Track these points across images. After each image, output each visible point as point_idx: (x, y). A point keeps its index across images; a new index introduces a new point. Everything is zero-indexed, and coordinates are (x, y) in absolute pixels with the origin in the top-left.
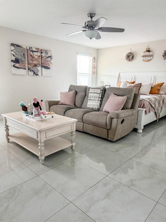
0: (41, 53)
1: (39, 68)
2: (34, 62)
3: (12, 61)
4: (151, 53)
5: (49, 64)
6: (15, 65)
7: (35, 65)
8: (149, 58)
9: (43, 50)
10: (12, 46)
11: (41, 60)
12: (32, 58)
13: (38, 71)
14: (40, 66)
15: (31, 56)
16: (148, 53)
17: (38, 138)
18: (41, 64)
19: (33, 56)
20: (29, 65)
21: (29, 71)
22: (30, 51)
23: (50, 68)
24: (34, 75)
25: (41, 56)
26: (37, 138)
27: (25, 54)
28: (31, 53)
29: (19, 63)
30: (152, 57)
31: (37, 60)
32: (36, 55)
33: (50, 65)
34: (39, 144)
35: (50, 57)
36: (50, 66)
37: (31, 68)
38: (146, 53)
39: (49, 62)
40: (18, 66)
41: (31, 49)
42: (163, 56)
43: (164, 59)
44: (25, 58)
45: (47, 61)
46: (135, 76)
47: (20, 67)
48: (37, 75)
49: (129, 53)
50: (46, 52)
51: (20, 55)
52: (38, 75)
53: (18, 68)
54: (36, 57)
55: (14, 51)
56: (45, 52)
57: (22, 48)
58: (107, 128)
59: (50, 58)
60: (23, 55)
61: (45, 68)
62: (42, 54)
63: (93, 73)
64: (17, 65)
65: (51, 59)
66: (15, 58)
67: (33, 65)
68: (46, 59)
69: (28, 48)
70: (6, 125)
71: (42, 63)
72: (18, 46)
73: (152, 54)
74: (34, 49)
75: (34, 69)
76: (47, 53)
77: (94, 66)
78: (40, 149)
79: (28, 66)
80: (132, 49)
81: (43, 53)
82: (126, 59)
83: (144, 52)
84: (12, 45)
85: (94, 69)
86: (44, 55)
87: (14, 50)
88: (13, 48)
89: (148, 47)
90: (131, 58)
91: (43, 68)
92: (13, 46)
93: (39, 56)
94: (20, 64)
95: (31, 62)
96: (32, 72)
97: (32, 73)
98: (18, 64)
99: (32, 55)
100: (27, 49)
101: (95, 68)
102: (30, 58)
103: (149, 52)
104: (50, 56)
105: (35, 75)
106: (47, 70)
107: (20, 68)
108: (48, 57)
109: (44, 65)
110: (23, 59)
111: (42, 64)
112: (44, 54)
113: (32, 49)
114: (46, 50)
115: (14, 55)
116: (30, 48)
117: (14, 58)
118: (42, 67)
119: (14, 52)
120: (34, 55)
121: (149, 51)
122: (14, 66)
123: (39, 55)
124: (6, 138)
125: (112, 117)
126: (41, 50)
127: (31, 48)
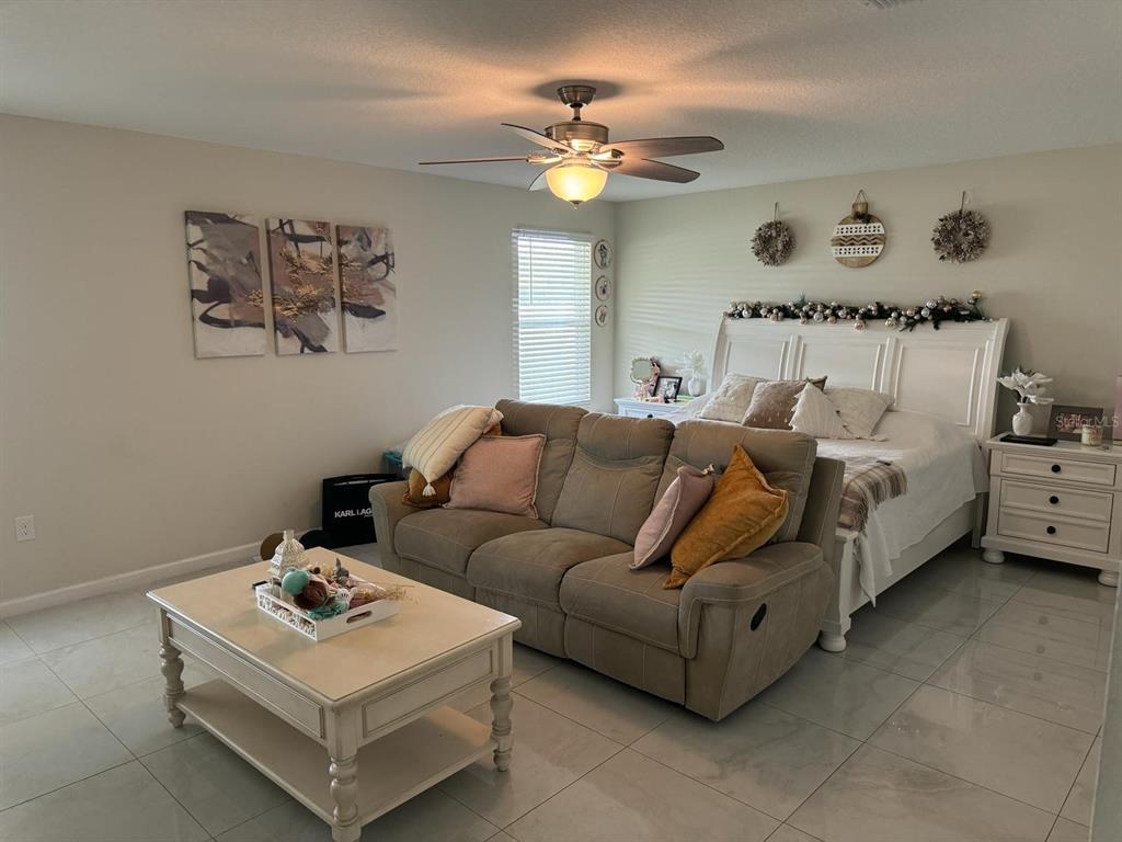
0: (340, 243)
1: (331, 318)
2: (302, 291)
3: (195, 294)
4: (875, 228)
5: (377, 293)
6: (210, 314)
7: (311, 306)
8: (870, 252)
9: (347, 228)
10: (190, 225)
11: (341, 276)
12: (295, 272)
13: (326, 331)
14: (334, 306)
15: (290, 259)
16: (860, 229)
17: (328, 735)
18: (337, 296)
19: (297, 260)
20: (278, 308)
21: (279, 335)
22: (281, 238)
23: (383, 313)
24: (302, 351)
25: (340, 257)
26: (324, 736)
27: (255, 256)
28: (291, 246)
29: (228, 301)
30: (881, 247)
31: (316, 278)
32: (313, 257)
33: (385, 296)
34: (332, 768)
35: (384, 258)
36: (382, 302)
37: (289, 321)
38: (854, 226)
39: (376, 285)
40: (227, 317)
41: (287, 229)
42: (938, 243)
43: (942, 258)
44: (258, 273)
45: (370, 281)
46: (800, 338)
47: (236, 317)
48: (321, 349)
49: (770, 226)
50: (364, 236)
51: (231, 259)
52: (325, 351)
53: (225, 324)
54: (314, 266)
55: (204, 245)
56: (359, 239)
57: (241, 226)
58: (683, 654)
59: (382, 266)
60: (245, 261)
61: (356, 314)
62: (343, 250)
63: (599, 317)
64: (221, 311)
65: (390, 267)
66: (210, 282)
67: (299, 304)
68: (363, 269)
69: (274, 225)
70: (167, 644)
71: (342, 294)
72: (221, 219)
73: (882, 231)
74: (302, 229)
75: (306, 323)
76: (365, 240)
77: (601, 284)
78: (336, 791)
79: (274, 313)
80: (783, 207)
81: (346, 242)
82: (757, 254)
83: (840, 224)
84: (191, 217)
85: (603, 297)
86: (354, 255)
87: (201, 241)
88: (195, 233)
89: (862, 200)
90: (780, 247)
91: (349, 317)
92: (194, 223)
93: (329, 260)
94: (233, 305)
95: (287, 289)
96: (295, 337)
97: (294, 344)
98: (223, 306)
99: (295, 255)
100: (268, 232)
101: (604, 292)
102: (284, 271)
103: (868, 222)
104: (383, 253)
105: (306, 350)
106: (367, 321)
107: (238, 324)
108: (373, 262)
109: (354, 301)
110: (248, 280)
111: (342, 297)
112: (351, 247)
113: (292, 228)
114: (363, 230)
115: (204, 263)
116: (282, 225)
117: (202, 281)
118: (343, 309)
119: (204, 251)
120: (305, 258)
121: (865, 217)
122: (206, 319)
123: (326, 254)
124: (166, 708)
125: (706, 599)
126: (337, 228)
127: (290, 222)
